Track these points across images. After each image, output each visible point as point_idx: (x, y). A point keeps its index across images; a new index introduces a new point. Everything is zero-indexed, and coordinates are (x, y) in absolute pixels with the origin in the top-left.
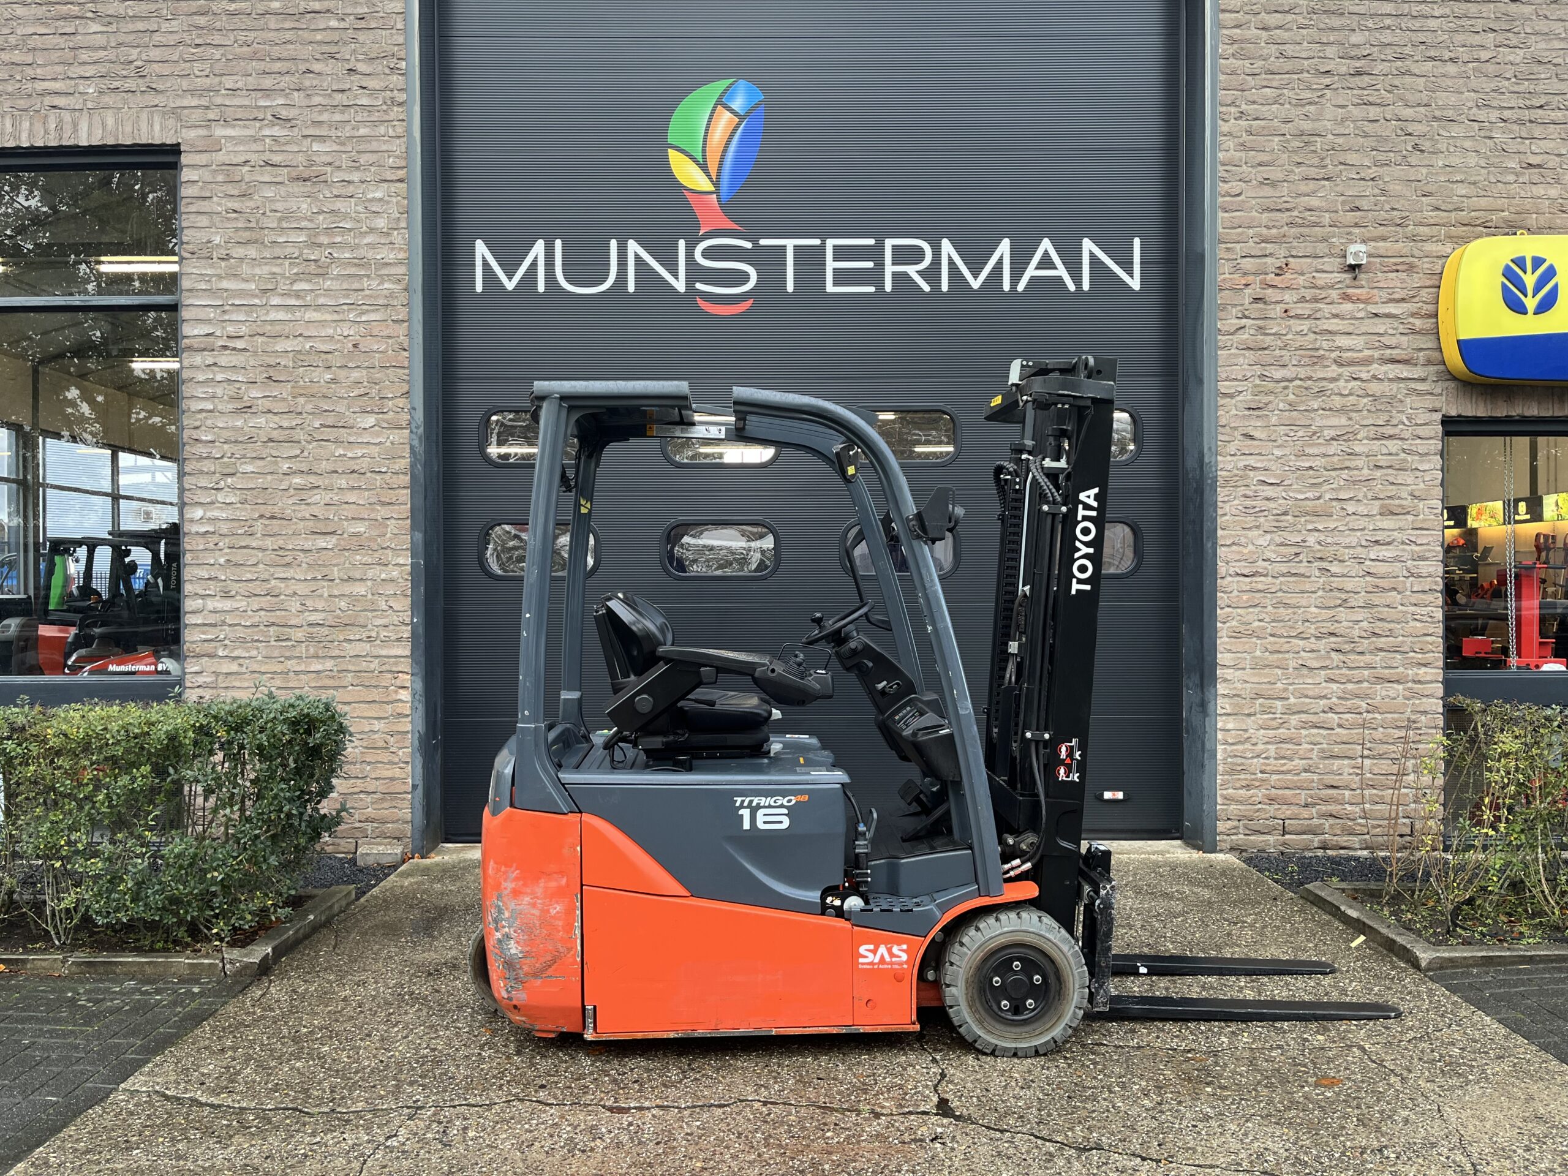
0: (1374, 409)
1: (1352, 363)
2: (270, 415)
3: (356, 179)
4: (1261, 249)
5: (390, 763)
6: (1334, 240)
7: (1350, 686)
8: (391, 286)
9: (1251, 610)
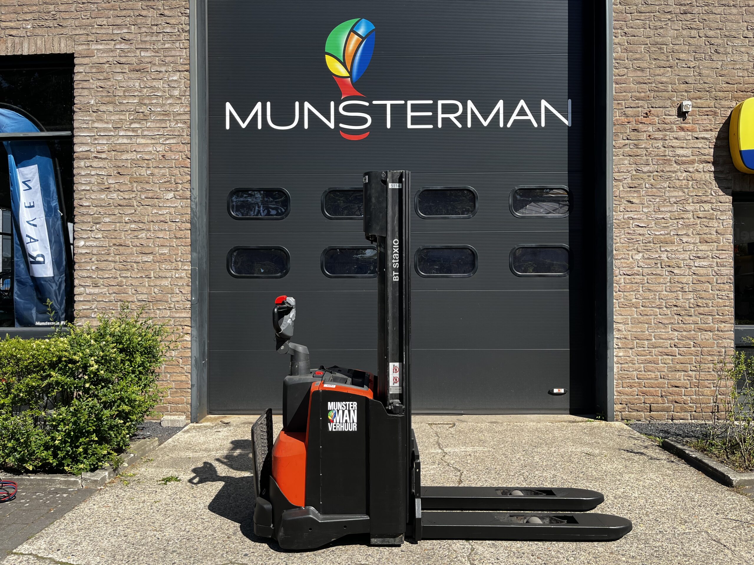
0: (696, 187)
1: (684, 163)
2: (119, 192)
3: (163, 70)
4: (636, 104)
5: (180, 373)
6: (675, 99)
7: (685, 333)
8: (182, 125)
9: (632, 293)
